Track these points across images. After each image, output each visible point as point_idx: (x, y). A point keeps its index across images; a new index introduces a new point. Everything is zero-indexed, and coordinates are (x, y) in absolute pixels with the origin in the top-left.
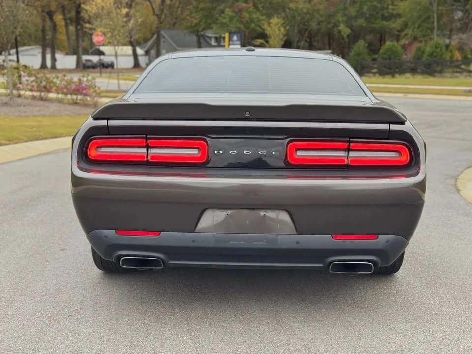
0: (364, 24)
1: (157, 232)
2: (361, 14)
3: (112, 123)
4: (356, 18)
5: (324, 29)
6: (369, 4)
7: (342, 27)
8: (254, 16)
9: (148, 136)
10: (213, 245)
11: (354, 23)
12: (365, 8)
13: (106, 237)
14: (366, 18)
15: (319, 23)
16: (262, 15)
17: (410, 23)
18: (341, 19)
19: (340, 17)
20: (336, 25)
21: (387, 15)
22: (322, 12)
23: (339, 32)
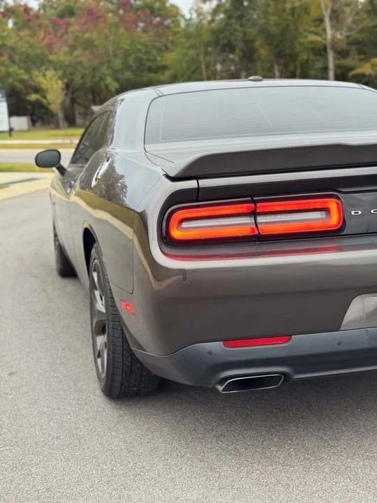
0: (132, 77)
1: (286, 337)
2: (127, 67)
3: (205, 183)
4: (122, 70)
5: (89, 84)
6: (134, 55)
7: (109, 80)
8: (11, 70)
9: (255, 199)
10: (366, 345)
11: (121, 77)
12: (131, 61)
13: (210, 353)
14: (133, 71)
15: (83, 77)
16: (20, 68)
17: (179, 76)
18: (107, 72)
19: (105, 70)
20: (102, 79)
21: (154, 67)
22: (86, 64)
23: (107, 87)
